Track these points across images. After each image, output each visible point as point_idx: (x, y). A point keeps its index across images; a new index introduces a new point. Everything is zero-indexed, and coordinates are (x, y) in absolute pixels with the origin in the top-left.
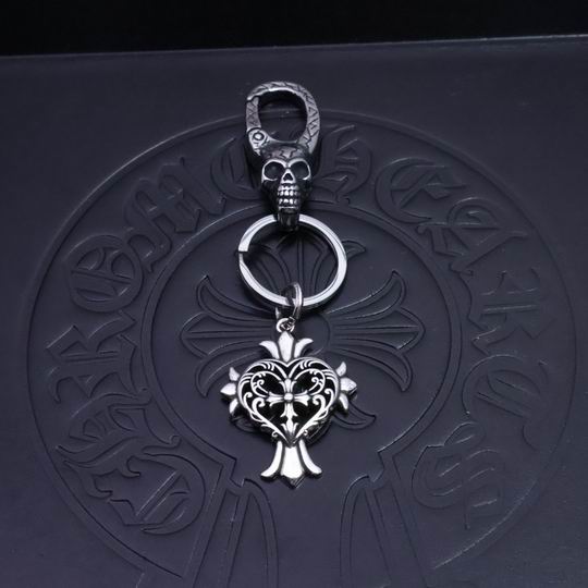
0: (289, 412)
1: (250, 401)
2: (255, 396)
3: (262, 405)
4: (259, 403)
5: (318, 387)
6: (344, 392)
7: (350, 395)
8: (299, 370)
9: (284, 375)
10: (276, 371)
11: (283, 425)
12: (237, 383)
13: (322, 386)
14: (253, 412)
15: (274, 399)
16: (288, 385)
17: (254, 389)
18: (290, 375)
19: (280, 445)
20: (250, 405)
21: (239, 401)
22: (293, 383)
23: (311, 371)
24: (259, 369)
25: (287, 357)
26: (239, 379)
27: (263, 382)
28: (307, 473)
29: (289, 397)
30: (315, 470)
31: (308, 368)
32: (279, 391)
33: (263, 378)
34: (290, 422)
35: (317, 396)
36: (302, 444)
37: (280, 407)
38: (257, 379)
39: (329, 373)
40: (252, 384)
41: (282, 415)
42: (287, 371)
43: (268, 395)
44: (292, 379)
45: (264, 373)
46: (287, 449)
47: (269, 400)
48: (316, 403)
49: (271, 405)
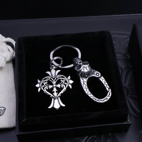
0: (55, 90)
2: (45, 86)
3: (47, 89)
5: (63, 82)
6: (70, 84)
8: (57, 78)
9: (53, 80)
10: (51, 79)
11: (53, 94)
13: (64, 82)
14: (45, 91)
16: (54, 82)
18: (55, 80)
19: (53, 99)
20: (44, 89)
21: (41, 88)
22: (56, 82)
23: (61, 78)
24: (46, 79)
25: (54, 75)
26: (40, 82)
27: (47, 82)
28: (61, 107)
31: (60, 78)
32: (52, 84)
33: (47, 81)
34: (55, 93)
35: (62, 85)
36: (59, 98)
37: (52, 89)
40: (44, 83)
41: (53, 91)
43: (49, 86)
46: (55, 100)
48: (63, 87)
49: (50, 88)
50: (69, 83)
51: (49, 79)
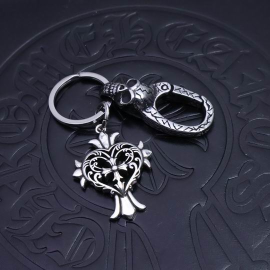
0: (117, 177)
1: (92, 176)
2: (94, 173)
3: (100, 177)
4: (98, 176)
5: (130, 158)
7: (149, 159)
9: (108, 156)
10: (103, 155)
11: (116, 185)
12: (81, 168)
13: (133, 157)
14: (96, 182)
15: (106, 171)
16: (112, 161)
17: (93, 169)
18: (112, 155)
19: (117, 197)
20: (93, 179)
21: (85, 178)
22: (115, 159)
23: (124, 150)
24: (93, 156)
25: (107, 146)
26: (82, 165)
27: (97, 163)
28: (138, 210)
29: (115, 168)
30: (142, 207)
31: (121, 149)
32: (108, 166)
33: (96, 161)
34: (119, 183)
35: (131, 164)
36: (130, 194)
37: (111, 175)
38: (93, 162)
39: (134, 149)
40: (91, 166)
41: (114, 180)
42: (109, 153)
43: (102, 170)
44: (114, 157)
45: (96, 158)
46: (122, 199)
47: (104, 173)
48: (132, 168)
49: (105, 175)
50: (144, 158)
51: (99, 156)
